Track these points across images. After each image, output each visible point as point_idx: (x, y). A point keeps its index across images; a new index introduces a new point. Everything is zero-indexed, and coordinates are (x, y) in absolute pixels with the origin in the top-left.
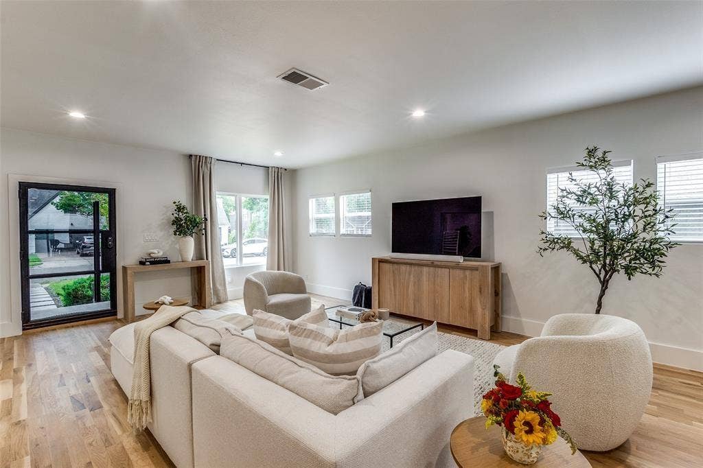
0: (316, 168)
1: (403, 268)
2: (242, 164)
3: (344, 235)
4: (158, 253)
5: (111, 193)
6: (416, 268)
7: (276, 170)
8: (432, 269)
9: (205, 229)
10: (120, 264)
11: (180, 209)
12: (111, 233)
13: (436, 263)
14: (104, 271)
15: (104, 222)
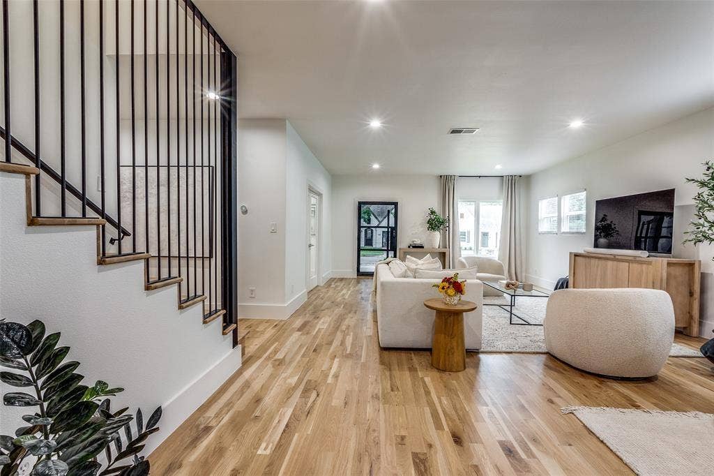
0: (545, 171)
1: (593, 261)
2: (480, 177)
3: (564, 233)
4: (418, 242)
5: (396, 204)
6: (603, 261)
7: (510, 178)
8: (615, 262)
9: (449, 227)
10: (399, 246)
11: (433, 212)
12: (394, 229)
13: (617, 257)
14: (391, 250)
15: (392, 224)
